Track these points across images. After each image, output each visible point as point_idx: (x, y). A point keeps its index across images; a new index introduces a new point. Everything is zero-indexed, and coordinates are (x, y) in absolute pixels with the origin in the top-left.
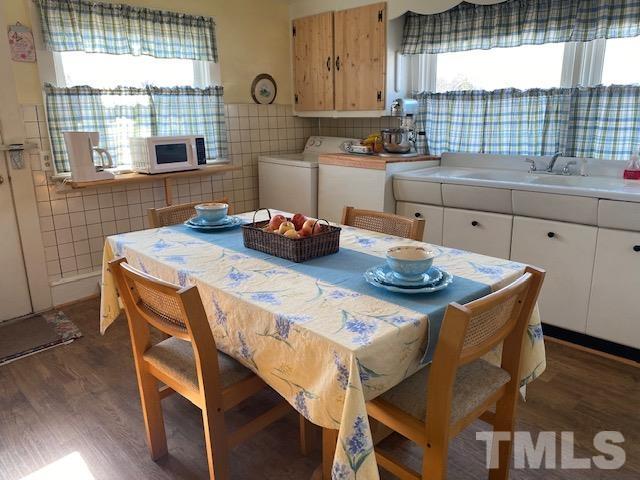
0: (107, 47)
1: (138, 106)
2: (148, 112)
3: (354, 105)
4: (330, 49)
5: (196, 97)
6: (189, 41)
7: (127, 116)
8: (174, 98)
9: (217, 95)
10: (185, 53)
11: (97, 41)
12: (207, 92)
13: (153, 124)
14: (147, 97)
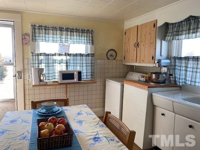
0: (53, 40)
1: (62, 60)
2: (65, 62)
3: (143, 61)
4: (136, 40)
5: (84, 57)
6: (83, 38)
7: (57, 63)
8: (75, 57)
9: (92, 56)
10: (81, 42)
11: (50, 38)
12: (88, 55)
13: (67, 66)
14: (65, 57)
